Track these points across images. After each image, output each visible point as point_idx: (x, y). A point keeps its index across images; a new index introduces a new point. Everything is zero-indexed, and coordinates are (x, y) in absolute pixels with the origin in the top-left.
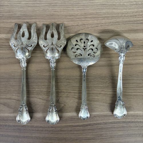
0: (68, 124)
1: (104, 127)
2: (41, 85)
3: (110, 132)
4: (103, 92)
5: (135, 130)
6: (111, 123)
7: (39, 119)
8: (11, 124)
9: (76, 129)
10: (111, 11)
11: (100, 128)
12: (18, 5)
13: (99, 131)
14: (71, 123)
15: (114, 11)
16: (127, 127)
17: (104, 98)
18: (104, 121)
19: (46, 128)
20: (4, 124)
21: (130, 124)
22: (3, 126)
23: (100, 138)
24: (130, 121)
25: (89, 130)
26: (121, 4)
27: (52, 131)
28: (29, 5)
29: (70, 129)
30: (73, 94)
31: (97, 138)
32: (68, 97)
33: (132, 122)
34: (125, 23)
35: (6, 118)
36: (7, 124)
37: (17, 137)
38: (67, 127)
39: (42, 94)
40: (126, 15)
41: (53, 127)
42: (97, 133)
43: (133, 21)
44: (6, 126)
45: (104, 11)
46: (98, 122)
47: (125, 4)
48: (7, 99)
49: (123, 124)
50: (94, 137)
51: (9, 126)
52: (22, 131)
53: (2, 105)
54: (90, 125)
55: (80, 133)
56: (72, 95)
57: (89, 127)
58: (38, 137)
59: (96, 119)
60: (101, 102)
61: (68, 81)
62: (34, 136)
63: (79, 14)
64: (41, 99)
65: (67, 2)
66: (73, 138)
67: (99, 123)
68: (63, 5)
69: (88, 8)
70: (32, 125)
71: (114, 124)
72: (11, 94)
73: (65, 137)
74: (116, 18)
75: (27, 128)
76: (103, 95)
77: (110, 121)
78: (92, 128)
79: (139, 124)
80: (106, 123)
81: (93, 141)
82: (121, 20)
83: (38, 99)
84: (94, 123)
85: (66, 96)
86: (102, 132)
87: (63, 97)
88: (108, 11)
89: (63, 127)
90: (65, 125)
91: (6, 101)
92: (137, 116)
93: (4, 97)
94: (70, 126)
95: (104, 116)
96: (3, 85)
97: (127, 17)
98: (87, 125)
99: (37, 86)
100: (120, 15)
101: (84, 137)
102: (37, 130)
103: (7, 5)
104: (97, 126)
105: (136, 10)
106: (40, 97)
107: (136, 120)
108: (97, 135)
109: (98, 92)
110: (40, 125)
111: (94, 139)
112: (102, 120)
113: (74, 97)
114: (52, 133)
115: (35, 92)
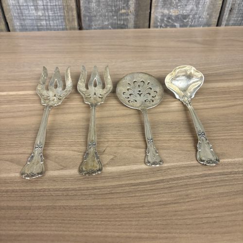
0: (123, 183)
1: (188, 183)
2: (77, 135)
3: (203, 190)
4: (173, 138)
7: (71, 177)
8: (17, 188)
9: (139, 189)
11: (182, 186)
13: (182, 189)
14: (128, 180)
17: (177, 144)
18: (187, 175)
19: (84, 190)
20: (4, 188)
21: (232, 175)
22: (2, 192)
23: (187, 200)
24: (231, 172)
25: (162, 188)
27: (95, 195)
29: (127, 189)
30: (127, 143)
31: (182, 201)
32: (120, 146)
33: (236, 173)
35: (11, 180)
36: (10, 188)
37: (25, 209)
38: (122, 187)
39: (78, 145)
41: (96, 189)
42: (180, 193)
44: (7, 191)
46: (176, 176)
48: (18, 154)
49: (220, 176)
50: (175, 200)
51: (13, 191)
52: (36, 198)
53: (8, 162)
54: (162, 181)
55: (148, 195)
57: (162, 184)
58: (67, 206)
59: (170, 172)
60: (175, 150)
61: (118, 128)
62: (60, 204)
64: (75, 151)
66: (135, 204)
67: (178, 178)
70: (58, 187)
71: (205, 178)
72: (27, 148)
73: (119, 203)
75: (47, 193)
76: (174, 141)
77: (197, 174)
78: (168, 186)
80: (190, 177)
81: (174, 207)
83: (71, 152)
84: (171, 179)
85: (115, 145)
86: (189, 190)
87: (112, 147)
89: (115, 187)
90: (117, 183)
91: (14, 157)
92: (240, 164)
93: (14, 152)
94: (127, 185)
95: (184, 167)
98: (158, 182)
99: (70, 137)
101: (155, 200)
102: (66, 196)
104: (175, 182)
106: (75, 148)
107: (240, 170)
108: (180, 196)
109: (167, 139)
110: (72, 187)
111: (175, 203)
112: (182, 173)
113: (130, 146)
114: (94, 199)
115: (66, 143)
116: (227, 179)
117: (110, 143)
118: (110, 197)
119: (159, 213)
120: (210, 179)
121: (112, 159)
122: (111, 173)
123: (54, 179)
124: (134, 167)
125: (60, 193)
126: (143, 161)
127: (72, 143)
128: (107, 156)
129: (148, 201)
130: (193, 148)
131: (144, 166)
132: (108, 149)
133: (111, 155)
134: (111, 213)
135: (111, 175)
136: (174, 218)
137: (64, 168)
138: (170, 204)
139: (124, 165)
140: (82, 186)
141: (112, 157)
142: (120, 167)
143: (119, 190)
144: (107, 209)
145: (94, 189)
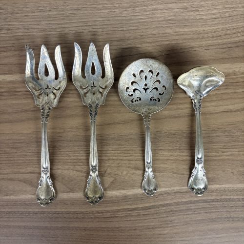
0: (121, 208)
1: (175, 209)
2: (78, 150)
3: (185, 216)
4: (171, 158)
5: (221, 211)
6: (186, 203)
7: (78, 201)
8: (37, 210)
9: (134, 214)
10: (181, 30)
11: (169, 212)
12: (35, 26)
13: (168, 215)
14: (125, 205)
15: (186, 29)
16: (209, 207)
17: (174, 166)
18: (175, 201)
19: (89, 213)
20: (26, 210)
21: (214, 203)
22: (25, 214)
23: (170, 225)
24: (214, 200)
25: (152, 214)
26: (198, 17)
27: (98, 218)
28: (53, 26)
29: (124, 214)
31: (166, 226)
32: (119, 167)
33: (218, 201)
34: (204, 49)
35: (29, 201)
36: (30, 210)
37: (47, 229)
38: (120, 212)
39: (81, 164)
40: (205, 36)
41: (99, 213)
42: (165, 219)
43: (216, 45)
44: (29, 213)
45: (171, 31)
46: (166, 202)
47: (204, 17)
48: (28, 173)
49: (202, 204)
50: (161, 225)
51: (34, 213)
52: (54, 220)
53: (22, 183)
54: (153, 207)
55: (140, 220)
56: (125, 164)
57: (153, 210)
58: (78, 227)
59: (162, 198)
60: (170, 173)
61: (118, 142)
62: (72, 226)
63: (132, 38)
64: (79, 171)
65: (112, 19)
66: (129, 227)
67: (167, 204)
68: (106, 23)
69: (146, 27)
70: (69, 210)
71: (190, 205)
73: (117, 226)
74: (190, 41)
75: (60, 215)
76: (172, 161)
77: (184, 200)
78: (158, 212)
79: (228, 203)
80: (177, 204)
81: (159, 231)
82: (197, 43)
83: (75, 172)
84: (161, 205)
85: (116, 165)
86: (173, 216)
87: (112, 167)
88: (177, 30)
89: (115, 212)
90: (117, 208)
91: (26, 176)
92: (225, 191)
93: (24, 170)
94: (124, 210)
95: (175, 193)
96: (21, 152)
97: (207, 39)
98: (149, 208)
99: (72, 152)
100: (196, 36)
102: (76, 218)
103: (19, 28)
104: (164, 208)
105: (221, 27)
106: (78, 168)
107: (223, 197)
108: (166, 221)
109: (166, 158)
110: (80, 210)
111: (161, 227)
112: (172, 199)
113: (129, 167)
114: (98, 222)
115: (70, 161)
116: (208, 206)
117: (111, 162)
118: (110, 220)
119: (146, 235)
120: (193, 206)
121: (113, 182)
122: (112, 197)
123: (64, 202)
124: (132, 192)
125: (71, 216)
126: (140, 185)
127: (75, 161)
128: (108, 178)
129: (140, 225)
130: (188, 170)
131: (140, 191)
132: (109, 169)
133: (112, 177)
134: (111, 234)
135: (111, 199)
136: (157, 240)
137: (71, 191)
138: (156, 228)
139: (123, 189)
140: (88, 210)
141: (112, 179)
142: (119, 191)
143: (118, 214)
144: (108, 231)
145: (98, 212)
